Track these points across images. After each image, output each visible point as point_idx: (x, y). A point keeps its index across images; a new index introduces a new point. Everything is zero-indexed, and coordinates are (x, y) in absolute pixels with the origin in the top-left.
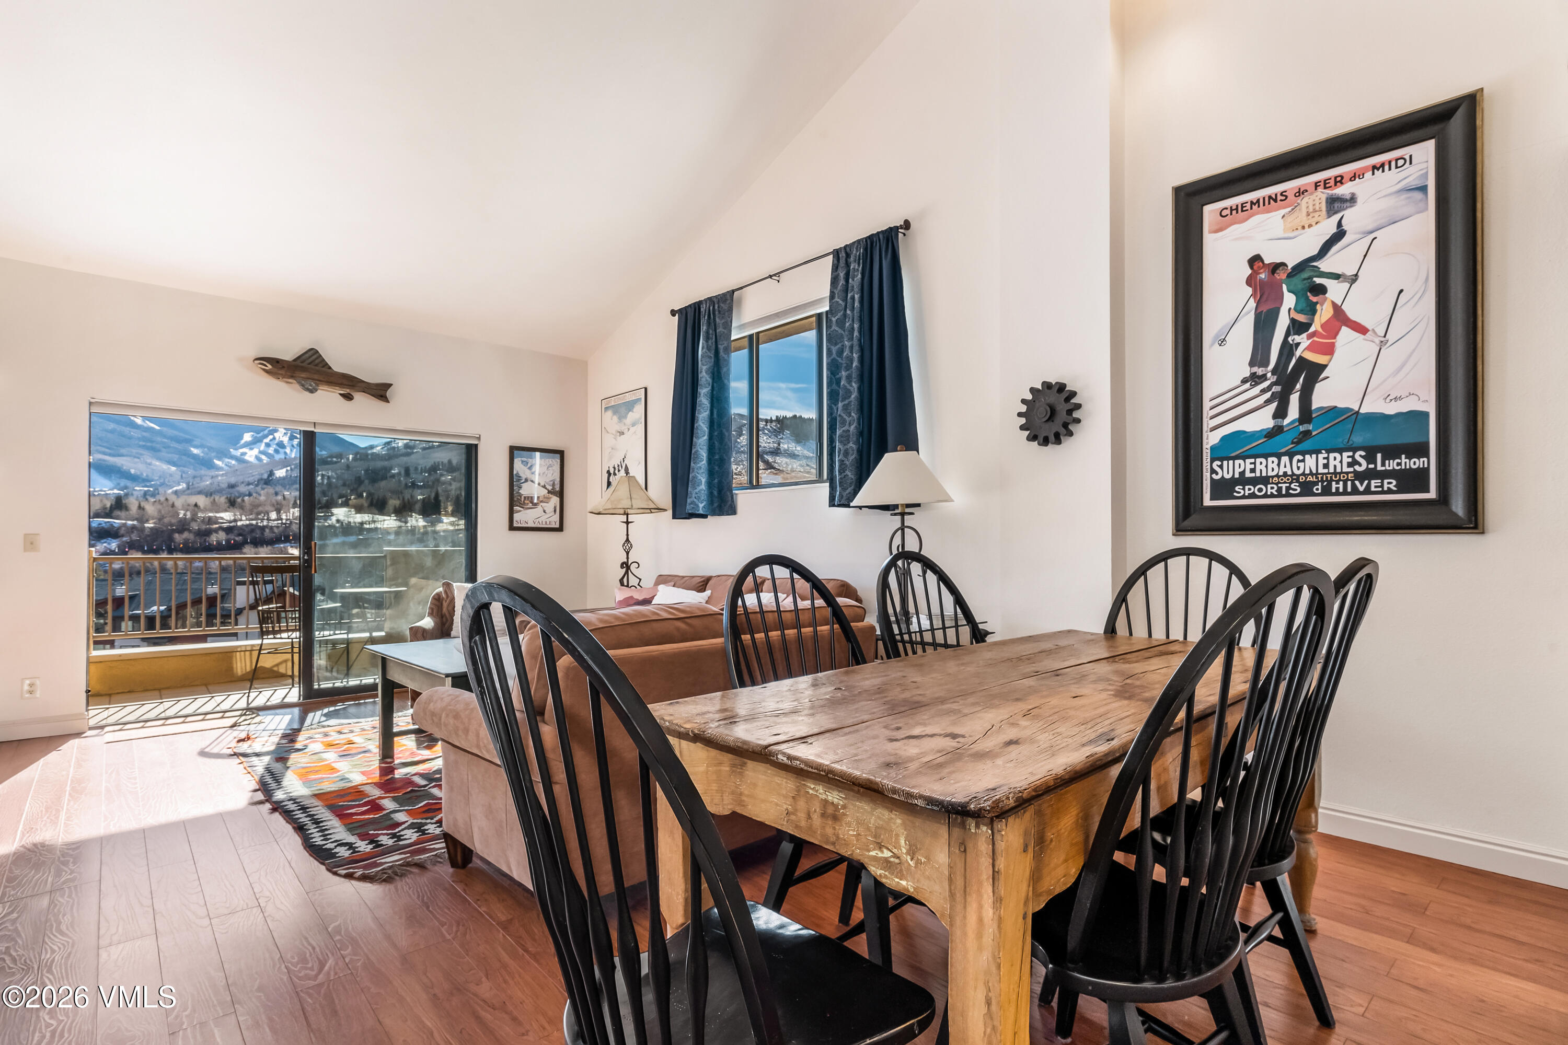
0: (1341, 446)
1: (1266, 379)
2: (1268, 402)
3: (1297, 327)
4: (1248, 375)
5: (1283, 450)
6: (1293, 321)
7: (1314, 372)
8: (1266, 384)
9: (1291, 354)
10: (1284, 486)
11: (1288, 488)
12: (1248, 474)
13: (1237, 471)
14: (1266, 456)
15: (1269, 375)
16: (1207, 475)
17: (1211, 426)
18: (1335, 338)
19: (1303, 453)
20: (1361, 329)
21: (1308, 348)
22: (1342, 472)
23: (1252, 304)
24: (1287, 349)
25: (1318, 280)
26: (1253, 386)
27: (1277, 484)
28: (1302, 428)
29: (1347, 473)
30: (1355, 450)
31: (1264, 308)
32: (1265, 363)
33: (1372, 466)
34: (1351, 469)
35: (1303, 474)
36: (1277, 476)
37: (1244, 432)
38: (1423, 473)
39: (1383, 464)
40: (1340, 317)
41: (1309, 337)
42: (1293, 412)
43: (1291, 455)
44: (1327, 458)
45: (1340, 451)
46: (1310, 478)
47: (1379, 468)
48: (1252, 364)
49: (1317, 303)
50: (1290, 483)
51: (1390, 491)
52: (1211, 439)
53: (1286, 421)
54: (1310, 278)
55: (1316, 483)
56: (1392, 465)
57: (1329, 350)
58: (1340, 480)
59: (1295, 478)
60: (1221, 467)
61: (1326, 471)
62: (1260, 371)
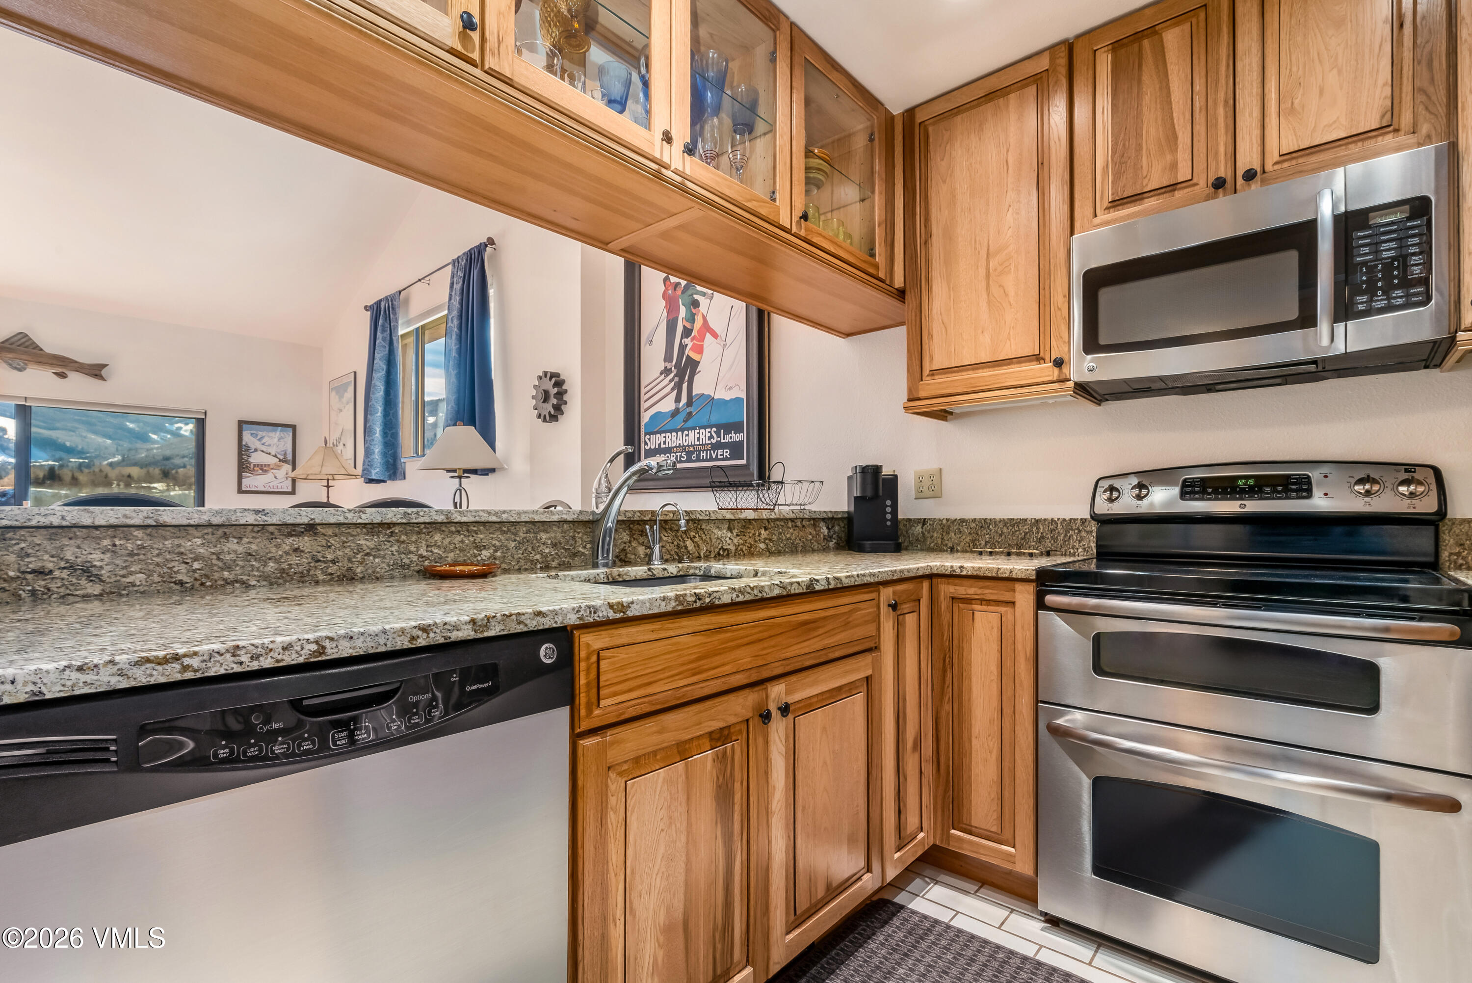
0: (706, 424)
1: (671, 372)
2: (673, 389)
3: (687, 332)
4: (663, 368)
5: (679, 427)
6: (684, 326)
7: (693, 365)
8: (672, 375)
9: (683, 353)
10: (678, 454)
11: (681, 456)
12: (663, 446)
13: (658, 442)
14: (671, 431)
15: (673, 368)
16: (643, 445)
17: (645, 408)
18: (703, 341)
19: (688, 429)
20: (715, 335)
21: (691, 349)
22: (706, 444)
23: (665, 314)
24: (682, 347)
25: (696, 297)
26: (666, 377)
27: (675, 453)
28: (688, 410)
29: (708, 444)
30: (711, 427)
31: (671, 317)
32: (671, 361)
33: (719, 439)
34: (709, 442)
35: (688, 445)
36: (676, 447)
37: (661, 412)
38: (741, 442)
39: (724, 439)
40: (706, 328)
41: (692, 340)
42: (684, 400)
43: (682, 430)
44: (699, 433)
45: (705, 427)
46: (691, 449)
47: (723, 441)
48: (665, 361)
49: (695, 314)
50: (682, 452)
51: (726, 459)
52: (645, 418)
53: (681, 405)
54: (692, 295)
55: (693, 452)
56: (727, 439)
57: (700, 350)
58: (704, 450)
59: (683, 448)
60: (649, 439)
61: (698, 443)
62: (669, 365)
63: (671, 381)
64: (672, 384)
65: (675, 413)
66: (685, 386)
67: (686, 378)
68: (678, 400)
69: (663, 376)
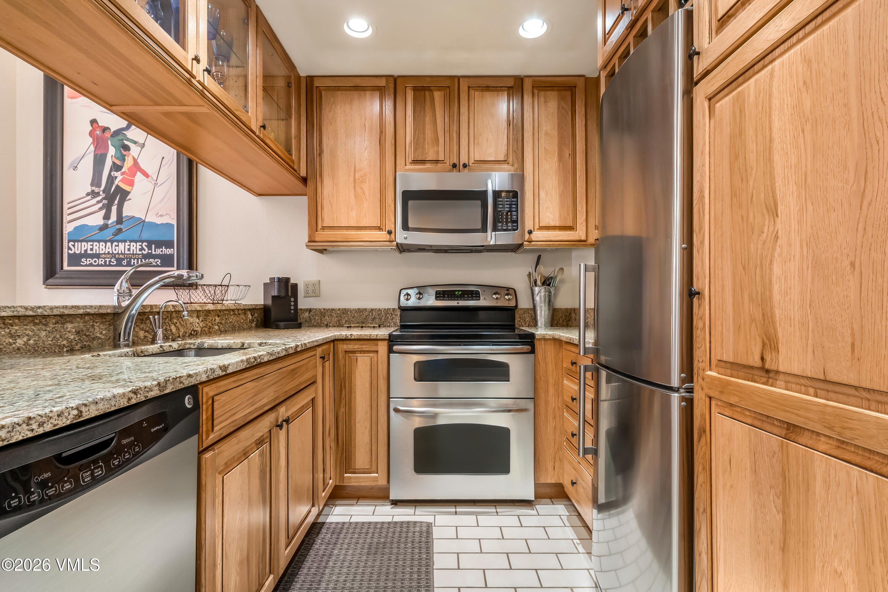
0: (137, 239)
1: (99, 195)
2: (101, 209)
3: (116, 167)
4: (90, 191)
5: (108, 239)
6: (114, 163)
7: (124, 195)
8: (99, 198)
9: (113, 183)
10: (108, 260)
11: (110, 261)
12: (89, 252)
13: (83, 249)
14: (99, 241)
15: (101, 193)
16: (65, 250)
17: (68, 220)
18: (134, 177)
19: (118, 241)
20: (146, 175)
21: (121, 181)
22: (136, 254)
23: (92, 148)
24: (111, 179)
25: (126, 142)
26: (93, 198)
27: (104, 258)
28: (118, 227)
29: (139, 254)
30: (142, 242)
31: (99, 152)
32: (99, 186)
33: (150, 251)
34: (141, 253)
35: (118, 254)
36: (105, 254)
37: (87, 226)
38: (172, 256)
39: (155, 251)
40: (136, 167)
41: (122, 175)
42: (114, 217)
43: (112, 242)
44: (129, 245)
45: (136, 242)
46: (121, 256)
47: (153, 253)
48: (92, 185)
49: (125, 155)
50: (111, 258)
51: (157, 266)
52: (68, 228)
53: (110, 222)
54: (122, 140)
55: (124, 259)
56: (159, 251)
57: (131, 183)
58: (135, 258)
59: (113, 255)
60: (74, 246)
61: (129, 252)
62: (96, 190)
63: (98, 202)
64: (100, 205)
65: (103, 228)
66: (114, 208)
67: (116, 202)
68: (107, 217)
69: (89, 197)
